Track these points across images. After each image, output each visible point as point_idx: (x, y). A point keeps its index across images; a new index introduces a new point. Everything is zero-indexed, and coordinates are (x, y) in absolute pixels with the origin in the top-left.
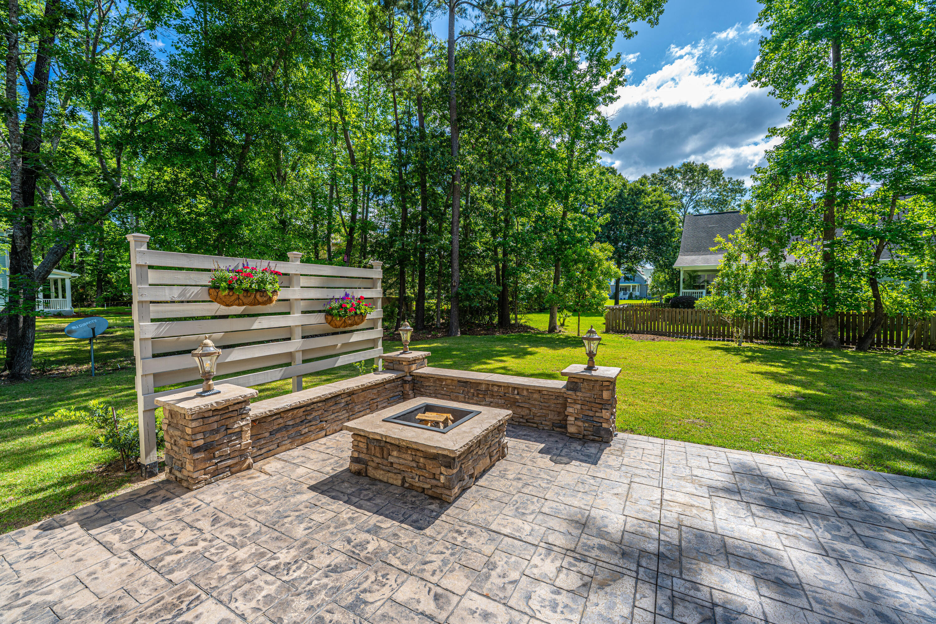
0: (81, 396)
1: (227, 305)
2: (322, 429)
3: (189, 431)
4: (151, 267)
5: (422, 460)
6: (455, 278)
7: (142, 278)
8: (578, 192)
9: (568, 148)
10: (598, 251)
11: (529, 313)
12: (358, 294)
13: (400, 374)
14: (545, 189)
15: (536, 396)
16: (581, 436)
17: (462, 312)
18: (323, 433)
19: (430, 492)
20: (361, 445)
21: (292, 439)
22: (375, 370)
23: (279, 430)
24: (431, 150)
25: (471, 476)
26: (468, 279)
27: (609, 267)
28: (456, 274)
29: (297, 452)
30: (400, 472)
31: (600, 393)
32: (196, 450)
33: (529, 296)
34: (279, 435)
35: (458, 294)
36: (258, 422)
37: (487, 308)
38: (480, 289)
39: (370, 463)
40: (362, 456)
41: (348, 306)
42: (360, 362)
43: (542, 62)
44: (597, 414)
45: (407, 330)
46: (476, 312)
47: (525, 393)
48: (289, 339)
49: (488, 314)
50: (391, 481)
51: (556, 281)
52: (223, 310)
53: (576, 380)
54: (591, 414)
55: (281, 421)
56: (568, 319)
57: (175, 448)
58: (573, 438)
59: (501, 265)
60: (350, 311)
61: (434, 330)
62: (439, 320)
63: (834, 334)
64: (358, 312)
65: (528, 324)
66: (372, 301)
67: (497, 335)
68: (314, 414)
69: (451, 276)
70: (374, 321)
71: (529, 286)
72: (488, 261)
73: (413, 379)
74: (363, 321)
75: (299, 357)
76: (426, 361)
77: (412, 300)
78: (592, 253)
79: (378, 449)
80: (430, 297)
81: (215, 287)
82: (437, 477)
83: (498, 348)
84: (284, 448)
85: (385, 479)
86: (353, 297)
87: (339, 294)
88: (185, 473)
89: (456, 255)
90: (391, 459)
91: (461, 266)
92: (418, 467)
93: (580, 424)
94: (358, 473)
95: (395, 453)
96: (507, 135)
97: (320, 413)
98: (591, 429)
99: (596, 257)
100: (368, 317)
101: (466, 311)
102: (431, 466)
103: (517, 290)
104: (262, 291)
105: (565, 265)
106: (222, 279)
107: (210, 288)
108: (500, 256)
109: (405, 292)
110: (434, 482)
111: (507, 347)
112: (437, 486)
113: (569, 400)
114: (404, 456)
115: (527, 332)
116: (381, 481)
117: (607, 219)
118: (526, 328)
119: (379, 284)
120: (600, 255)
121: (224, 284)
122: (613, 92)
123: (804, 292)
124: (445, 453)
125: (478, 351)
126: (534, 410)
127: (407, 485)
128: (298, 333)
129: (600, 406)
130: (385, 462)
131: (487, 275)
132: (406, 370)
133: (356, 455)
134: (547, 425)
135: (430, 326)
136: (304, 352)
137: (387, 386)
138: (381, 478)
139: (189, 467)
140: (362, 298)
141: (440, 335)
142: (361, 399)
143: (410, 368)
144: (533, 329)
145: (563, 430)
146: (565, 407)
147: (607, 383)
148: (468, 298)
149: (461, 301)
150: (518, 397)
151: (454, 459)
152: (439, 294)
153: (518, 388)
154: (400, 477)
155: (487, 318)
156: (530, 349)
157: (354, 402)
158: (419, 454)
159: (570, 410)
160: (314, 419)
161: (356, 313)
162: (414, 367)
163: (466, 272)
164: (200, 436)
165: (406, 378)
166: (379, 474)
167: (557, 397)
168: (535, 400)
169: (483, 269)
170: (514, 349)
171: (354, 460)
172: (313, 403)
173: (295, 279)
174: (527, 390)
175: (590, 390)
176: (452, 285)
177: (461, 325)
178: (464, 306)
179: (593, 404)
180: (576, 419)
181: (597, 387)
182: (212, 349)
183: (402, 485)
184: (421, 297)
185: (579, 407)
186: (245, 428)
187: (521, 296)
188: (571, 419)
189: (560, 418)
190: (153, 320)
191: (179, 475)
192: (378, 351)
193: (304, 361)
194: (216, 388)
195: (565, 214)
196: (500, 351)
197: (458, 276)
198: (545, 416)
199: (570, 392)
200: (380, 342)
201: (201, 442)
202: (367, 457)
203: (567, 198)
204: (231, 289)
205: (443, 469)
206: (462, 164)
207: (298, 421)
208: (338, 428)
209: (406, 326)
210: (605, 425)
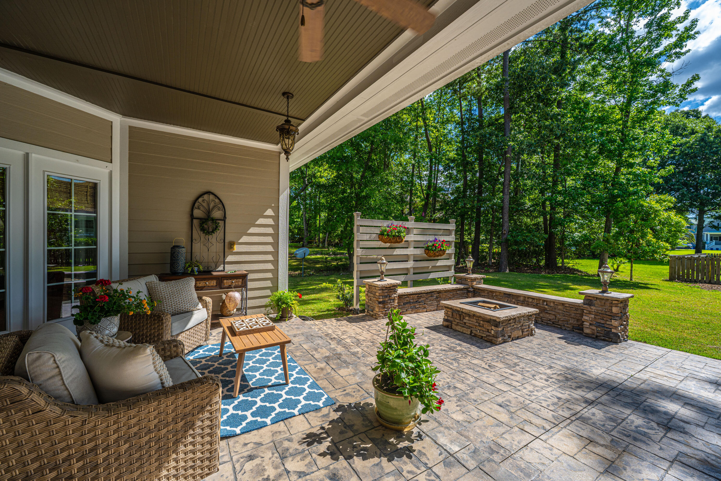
0: (304, 285)
1: (385, 243)
2: (425, 308)
3: (377, 294)
4: (361, 226)
5: (481, 322)
6: (505, 228)
7: (358, 230)
8: (633, 148)
9: (621, 110)
10: (653, 203)
11: (578, 258)
12: (442, 238)
13: (466, 286)
14: (594, 150)
15: (560, 307)
16: (594, 336)
17: (511, 255)
18: (425, 310)
19: (486, 339)
20: (449, 313)
21: (412, 309)
22: (450, 283)
23: (407, 303)
24: (488, 136)
25: (510, 337)
26: (518, 228)
27: (669, 217)
28: (506, 225)
29: (415, 315)
30: (469, 327)
31: (610, 308)
32: (380, 303)
33: (576, 244)
34: (407, 306)
35: (507, 240)
36: (401, 297)
37: (535, 252)
38: (527, 236)
39: (453, 322)
40: (449, 318)
41: (437, 245)
42: (440, 278)
43: (592, 44)
44: (608, 323)
45: (471, 261)
46: (525, 255)
47: (552, 304)
48: (407, 261)
49: (535, 257)
50: (464, 332)
51: (607, 230)
52: (383, 245)
53: (590, 298)
54: (602, 322)
55: (408, 299)
56: (622, 266)
57: (370, 302)
58: (587, 336)
59: (548, 217)
60: (438, 248)
61: (486, 266)
62: (490, 260)
64: (442, 249)
65: (576, 267)
66: (449, 243)
67: (543, 274)
68: (422, 299)
69: (502, 226)
70: (450, 255)
71: (576, 234)
72: (536, 214)
73: (474, 291)
74: (444, 254)
75: (412, 271)
76: (482, 280)
77: (469, 243)
78: (646, 205)
79: (458, 315)
80: (483, 242)
81: (382, 234)
82: (490, 331)
83: (541, 283)
84: (409, 312)
85: (461, 331)
86: (439, 241)
87: (432, 238)
88: (375, 312)
89: (506, 210)
90: (464, 321)
91: (511, 218)
92: (479, 326)
93: (594, 328)
94: (447, 327)
95: (467, 318)
96: (556, 110)
97: (424, 299)
98: (603, 332)
99: (651, 208)
100: (447, 252)
101: (514, 254)
102: (486, 325)
103: (563, 238)
104: (399, 237)
105: (616, 217)
106: (385, 231)
107: (380, 235)
108: (548, 209)
109: (463, 238)
110: (488, 333)
111: (550, 283)
112: (489, 336)
113: (585, 311)
114: (472, 320)
115: (573, 274)
116: (459, 331)
117: (669, 171)
118: (573, 271)
119: (453, 233)
120: (657, 206)
121: (386, 233)
122: (681, 48)
124: (494, 318)
125: (523, 283)
126: (558, 316)
127: (473, 334)
128: (412, 258)
129: (610, 317)
130: (462, 322)
131: (534, 225)
132: (470, 284)
133: (446, 318)
134: (568, 327)
135: (484, 264)
136: (414, 268)
137: (458, 292)
138: (459, 330)
139: (377, 309)
140: (444, 241)
141: (491, 271)
142: (444, 296)
143: (472, 284)
144: (581, 272)
145: (581, 332)
146: (582, 315)
147: (616, 302)
148: (516, 243)
149: (511, 245)
150: (546, 307)
151: (499, 322)
152: (491, 240)
153: (547, 301)
154: (469, 330)
155: (534, 260)
156: (572, 286)
157: (440, 297)
158: (480, 319)
159: (585, 318)
160: (421, 301)
161: (441, 250)
162: (475, 283)
163: (515, 223)
164: (381, 297)
165: (470, 289)
166: (458, 328)
167: (577, 310)
168: (559, 310)
169: (531, 220)
170: (557, 285)
171: (445, 320)
172: (421, 293)
173: (411, 230)
174: (554, 302)
175: (602, 306)
176: (502, 233)
177: (510, 264)
178: (513, 250)
179: (604, 316)
180: (590, 324)
181: (608, 304)
182: (385, 261)
183: (471, 334)
184: (477, 242)
185: (593, 316)
186: (396, 298)
187: (567, 243)
188: (587, 324)
189: (579, 323)
190: (360, 248)
191: (371, 313)
192: (452, 273)
193: (414, 274)
194: (385, 279)
195: (618, 169)
196: (543, 285)
197: (508, 226)
198: (568, 321)
199: (585, 306)
200: (453, 268)
201: (381, 300)
202: (452, 319)
203: (620, 155)
204: (388, 235)
205: (493, 327)
206: (513, 141)
207: (415, 301)
208: (432, 309)
209: (470, 258)
210: (613, 330)
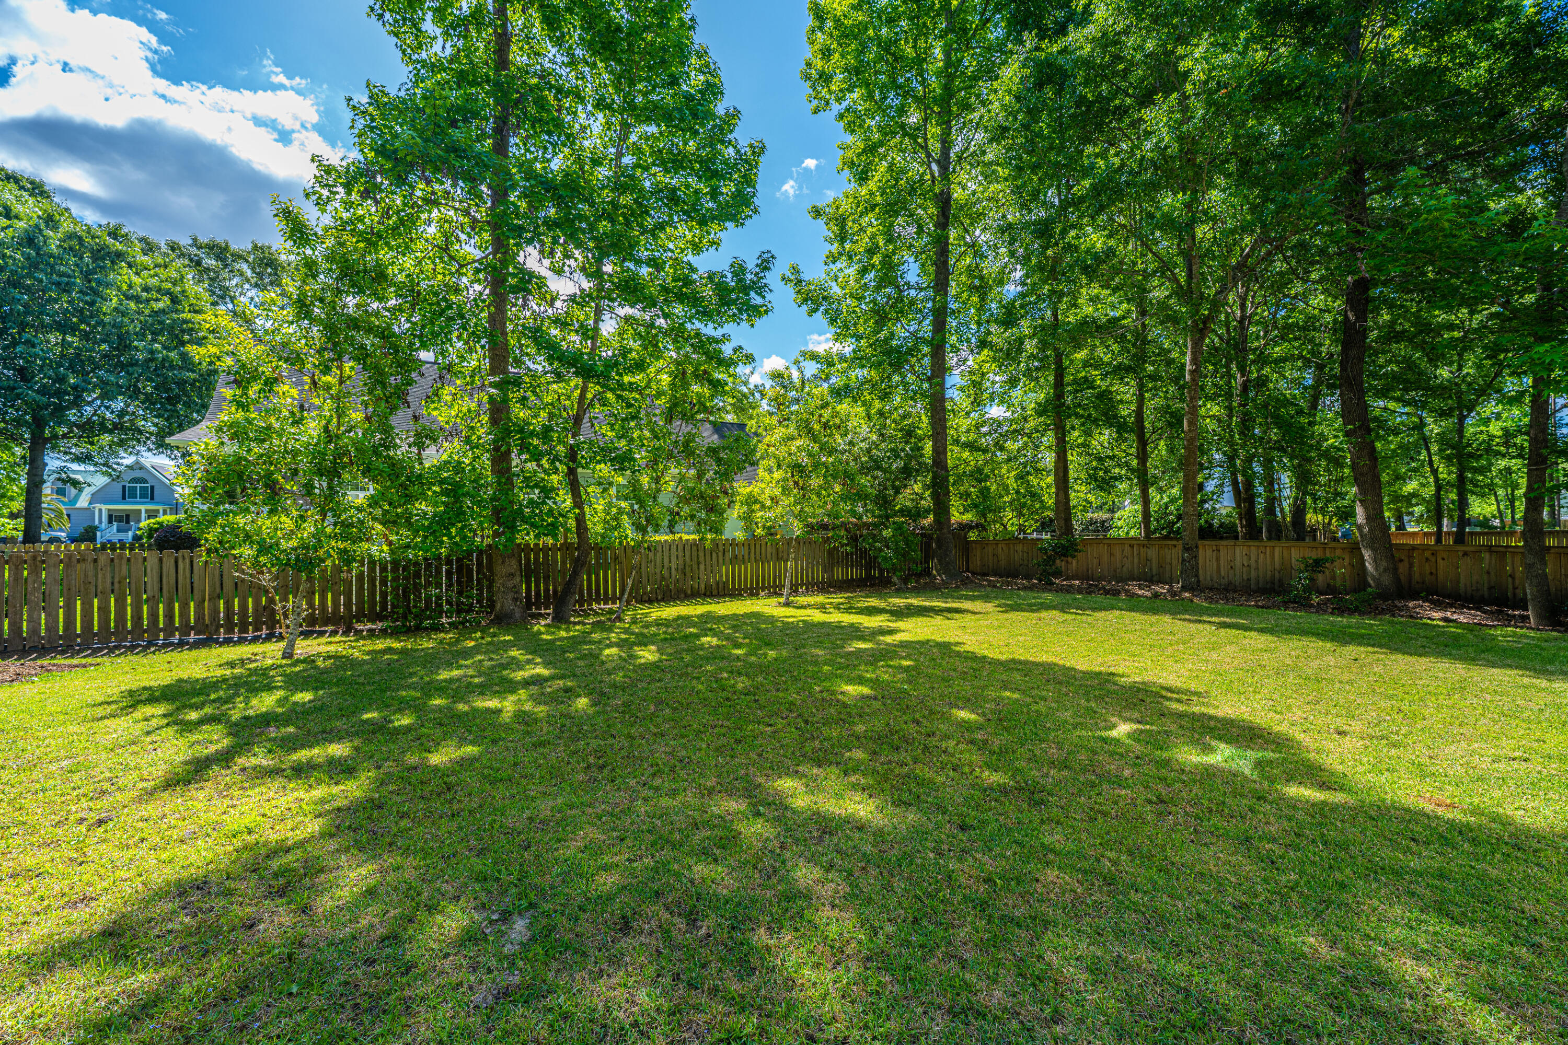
63: (515, 590)
123: (454, 491)
